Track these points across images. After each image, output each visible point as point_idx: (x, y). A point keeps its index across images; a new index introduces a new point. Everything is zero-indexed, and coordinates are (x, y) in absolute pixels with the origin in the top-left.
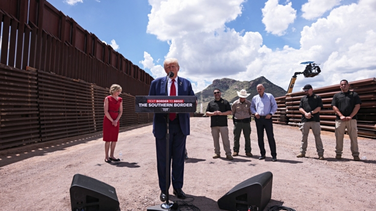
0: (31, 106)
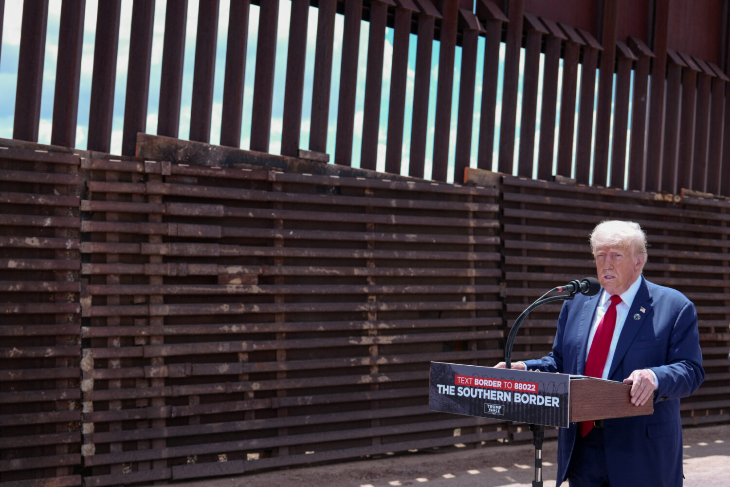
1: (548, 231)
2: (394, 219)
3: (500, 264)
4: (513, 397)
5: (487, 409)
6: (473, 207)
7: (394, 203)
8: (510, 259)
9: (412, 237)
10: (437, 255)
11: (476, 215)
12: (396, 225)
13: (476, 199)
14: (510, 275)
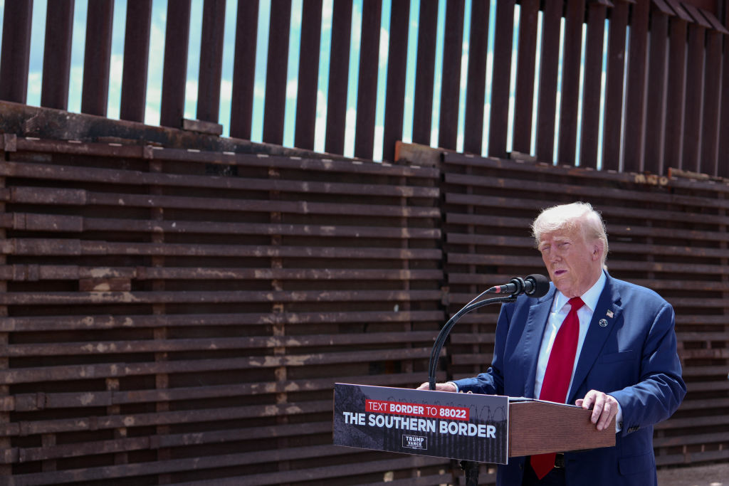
0: (414, 325)
1: (502, 221)
2: (305, 207)
3: (442, 264)
4: (438, 426)
5: (406, 443)
6: (407, 191)
7: (305, 187)
8: (453, 257)
9: (328, 230)
10: (361, 253)
11: (411, 202)
12: (309, 215)
13: (411, 181)
14: (454, 278)
